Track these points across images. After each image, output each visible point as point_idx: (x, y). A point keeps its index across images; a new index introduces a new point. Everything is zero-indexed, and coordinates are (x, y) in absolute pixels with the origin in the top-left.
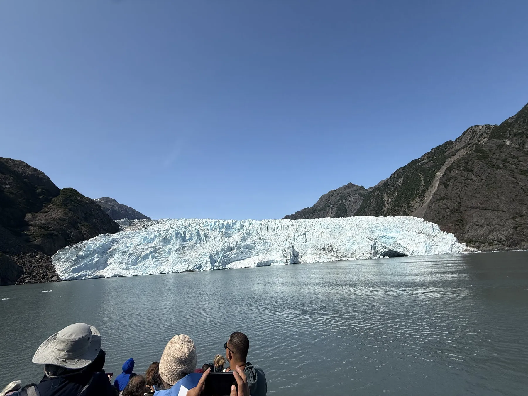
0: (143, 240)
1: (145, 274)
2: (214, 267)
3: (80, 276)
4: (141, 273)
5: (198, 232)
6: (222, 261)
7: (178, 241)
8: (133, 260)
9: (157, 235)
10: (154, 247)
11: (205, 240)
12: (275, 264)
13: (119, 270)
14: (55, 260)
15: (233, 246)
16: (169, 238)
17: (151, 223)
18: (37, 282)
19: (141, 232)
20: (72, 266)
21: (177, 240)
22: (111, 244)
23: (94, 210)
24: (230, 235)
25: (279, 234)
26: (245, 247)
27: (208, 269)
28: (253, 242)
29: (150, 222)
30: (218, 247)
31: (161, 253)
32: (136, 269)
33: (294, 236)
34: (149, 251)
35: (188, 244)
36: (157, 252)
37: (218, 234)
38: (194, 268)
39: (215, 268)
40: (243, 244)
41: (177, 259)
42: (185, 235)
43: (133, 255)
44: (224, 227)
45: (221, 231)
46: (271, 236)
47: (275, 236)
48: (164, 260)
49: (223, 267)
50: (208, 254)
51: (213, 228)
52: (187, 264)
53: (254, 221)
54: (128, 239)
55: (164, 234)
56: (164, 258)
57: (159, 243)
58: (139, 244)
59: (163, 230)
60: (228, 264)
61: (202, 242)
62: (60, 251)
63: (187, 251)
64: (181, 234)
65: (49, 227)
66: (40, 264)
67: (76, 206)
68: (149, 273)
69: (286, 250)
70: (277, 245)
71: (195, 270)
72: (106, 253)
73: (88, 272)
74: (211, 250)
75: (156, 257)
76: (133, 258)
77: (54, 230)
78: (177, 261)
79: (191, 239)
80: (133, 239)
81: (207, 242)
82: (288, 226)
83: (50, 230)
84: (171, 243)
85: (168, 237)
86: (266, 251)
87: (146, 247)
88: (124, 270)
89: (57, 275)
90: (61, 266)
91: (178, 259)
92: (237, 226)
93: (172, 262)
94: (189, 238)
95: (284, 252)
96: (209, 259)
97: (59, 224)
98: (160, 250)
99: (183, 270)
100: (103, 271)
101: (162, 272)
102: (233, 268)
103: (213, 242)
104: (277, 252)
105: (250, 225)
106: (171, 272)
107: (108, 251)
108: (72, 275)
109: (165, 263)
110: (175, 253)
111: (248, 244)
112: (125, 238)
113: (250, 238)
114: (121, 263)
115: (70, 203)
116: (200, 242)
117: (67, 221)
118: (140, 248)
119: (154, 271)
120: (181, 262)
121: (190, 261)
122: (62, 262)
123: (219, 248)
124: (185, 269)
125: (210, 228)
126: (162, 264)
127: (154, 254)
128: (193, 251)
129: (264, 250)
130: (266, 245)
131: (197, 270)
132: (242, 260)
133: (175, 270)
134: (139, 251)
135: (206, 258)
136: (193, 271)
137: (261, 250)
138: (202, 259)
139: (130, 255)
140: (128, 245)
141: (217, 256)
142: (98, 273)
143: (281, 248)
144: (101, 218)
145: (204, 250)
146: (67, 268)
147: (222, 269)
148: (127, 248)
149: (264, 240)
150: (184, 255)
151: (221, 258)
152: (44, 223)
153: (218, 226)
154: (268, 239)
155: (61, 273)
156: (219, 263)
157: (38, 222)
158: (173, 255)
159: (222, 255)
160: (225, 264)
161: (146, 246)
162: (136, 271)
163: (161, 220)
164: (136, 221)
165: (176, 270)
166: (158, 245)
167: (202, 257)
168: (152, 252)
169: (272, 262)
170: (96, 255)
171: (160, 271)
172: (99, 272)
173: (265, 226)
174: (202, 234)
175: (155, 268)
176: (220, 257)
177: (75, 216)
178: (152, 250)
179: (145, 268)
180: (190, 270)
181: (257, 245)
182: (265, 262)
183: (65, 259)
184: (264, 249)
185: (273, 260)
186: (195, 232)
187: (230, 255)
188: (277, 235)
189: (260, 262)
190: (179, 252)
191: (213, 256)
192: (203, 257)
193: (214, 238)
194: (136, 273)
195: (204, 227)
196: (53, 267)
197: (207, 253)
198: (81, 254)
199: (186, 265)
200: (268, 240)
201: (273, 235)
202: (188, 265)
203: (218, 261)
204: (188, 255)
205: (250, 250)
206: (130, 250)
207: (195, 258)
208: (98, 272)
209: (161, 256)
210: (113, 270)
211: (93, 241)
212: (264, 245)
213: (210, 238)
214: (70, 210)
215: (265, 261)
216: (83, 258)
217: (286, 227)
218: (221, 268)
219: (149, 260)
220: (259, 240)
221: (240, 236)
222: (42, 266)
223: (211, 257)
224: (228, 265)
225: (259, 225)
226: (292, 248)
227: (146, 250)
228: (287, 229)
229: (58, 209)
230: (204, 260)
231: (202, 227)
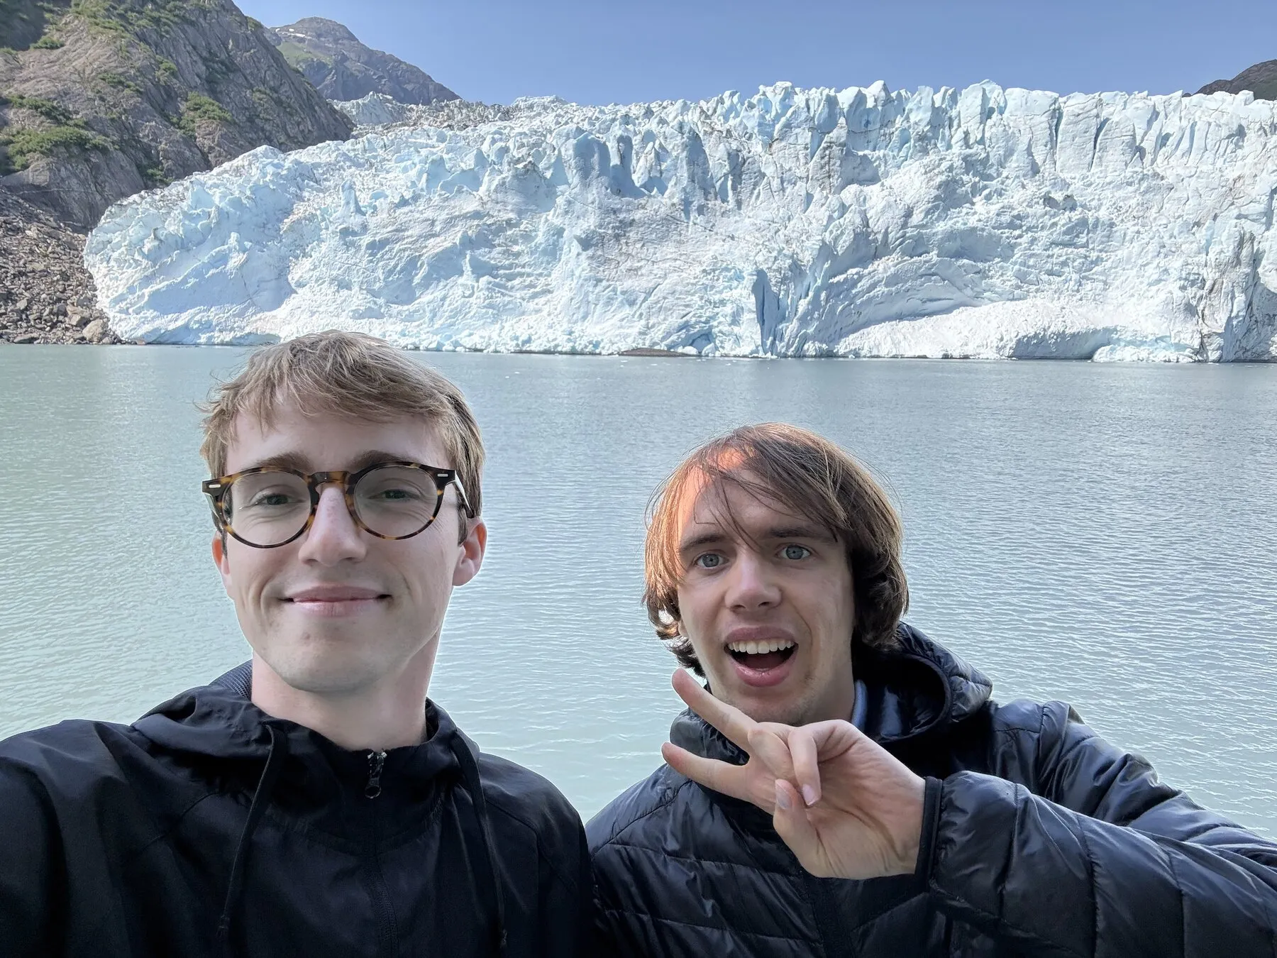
0: (425, 175)
1: (448, 346)
2: (773, 343)
3: (186, 327)
4: (435, 338)
5: (695, 147)
6: (820, 316)
7: (594, 192)
8: (391, 272)
9: (493, 158)
10: (477, 215)
11: (730, 193)
12: (1127, 354)
13: (338, 316)
14: (91, 252)
15: (886, 234)
16: (548, 174)
17: (479, 114)
18: (31, 341)
19: (423, 140)
20: (147, 280)
21: (586, 184)
22: (292, 189)
23: (237, 45)
24: (868, 174)
25: (1170, 179)
26: (952, 246)
27: (746, 349)
28: (1006, 219)
29: (474, 112)
30: (804, 238)
31: (516, 249)
32: (410, 318)
33: (1271, 198)
34: (459, 235)
35: (643, 207)
36: (496, 242)
37: (802, 160)
38: (674, 337)
39: (781, 347)
40: (941, 227)
41: (591, 289)
42: (625, 157)
43: (391, 250)
44: (842, 120)
45: (823, 145)
46: (1119, 187)
47: (1146, 192)
48: (531, 286)
49: (824, 346)
50: (748, 269)
51: (774, 125)
52: (641, 315)
53: (1016, 94)
54: (363, 174)
55: (524, 151)
56: (529, 275)
57: (500, 196)
58: (408, 195)
59: (521, 134)
60: (847, 335)
61: (715, 204)
62: (112, 215)
63: (639, 246)
64: (603, 148)
65: (70, 113)
66: (39, 266)
67: (165, 24)
68: (469, 342)
69: (1210, 275)
70: (1153, 247)
71: (680, 350)
72: (273, 232)
73: (213, 314)
74: (764, 251)
75: (491, 270)
76: (392, 263)
77: (88, 125)
78: (591, 297)
79: (656, 182)
80: (388, 172)
81: (739, 204)
82: (1241, 132)
83: (76, 125)
84: (560, 201)
85: (541, 166)
86: (1075, 276)
87: (444, 215)
88: (361, 316)
89: (101, 315)
90: (111, 280)
91: (599, 288)
92: (913, 118)
93: (564, 300)
94: (650, 177)
95: (1191, 291)
96: (753, 298)
97: (102, 99)
98: (509, 233)
99: (619, 344)
100: (274, 317)
101: (525, 342)
102: (875, 352)
103: (775, 205)
104: (1150, 285)
105: (989, 117)
106: (567, 348)
107: (281, 221)
108: (153, 319)
109: (536, 300)
110: (578, 254)
111: (970, 225)
112: (350, 167)
113: (986, 192)
114: (344, 285)
115: (138, 8)
116: (703, 202)
117: (128, 87)
118: (417, 215)
119: (490, 338)
120: (609, 301)
121: (652, 298)
122: (116, 260)
123: (807, 244)
124: (630, 340)
125: (760, 125)
126: (524, 303)
127: (483, 254)
128: (669, 249)
129: (1066, 269)
130: (1083, 239)
131: (691, 350)
132: (930, 314)
133: (584, 341)
134: (414, 231)
135: (736, 293)
136: (669, 353)
137: (1049, 266)
138: (717, 298)
139: (374, 247)
140: (364, 199)
141: (792, 286)
142: (256, 321)
143: (1175, 264)
144: (272, 83)
145: (726, 246)
146: (131, 290)
147: (815, 356)
148: (359, 210)
149: (1073, 209)
150: (623, 267)
151: (817, 296)
152: (47, 93)
153: (803, 117)
154: (1094, 203)
155: (114, 307)
156: (804, 321)
157: (29, 89)
158: (571, 265)
159: (819, 282)
160: (832, 330)
161: (442, 208)
162: (412, 327)
163: (522, 105)
164: (417, 109)
165: (590, 343)
166: (499, 206)
167: (713, 287)
168: (471, 241)
169: (1106, 337)
170: (234, 235)
171: (517, 338)
172: (259, 316)
173: (1082, 126)
174: (716, 155)
175: (492, 323)
176: (811, 294)
177: (162, 66)
178: (470, 233)
179: (450, 317)
180: (657, 347)
181: (1027, 238)
182: (1061, 335)
183: (123, 249)
184: (1064, 264)
185: (1115, 330)
186: (675, 146)
187: (864, 283)
188: (1155, 185)
189: (1036, 335)
190: (600, 253)
191: (773, 281)
192: (720, 284)
193: (782, 182)
194: (413, 340)
195: (726, 119)
196: (88, 283)
197: (740, 265)
198: (172, 227)
199: (636, 319)
200: (1098, 208)
201: (1130, 184)
202: (643, 322)
203: (799, 314)
204: (643, 271)
205: (980, 265)
206: (371, 226)
207: (679, 288)
208: (254, 318)
209: (517, 266)
210: (313, 313)
211: (226, 175)
212: (1067, 238)
213: (756, 185)
214: (142, 38)
215: (1067, 331)
216: (184, 245)
217: (1224, 132)
218: (810, 348)
219: (461, 280)
220: (1040, 209)
221: (931, 179)
222: (46, 273)
223: (761, 286)
224: (851, 337)
225: (1044, 118)
226: (1248, 270)
227: (445, 230)
228: (1232, 146)
229: (94, 30)
230: (722, 303)
231: (714, 118)
